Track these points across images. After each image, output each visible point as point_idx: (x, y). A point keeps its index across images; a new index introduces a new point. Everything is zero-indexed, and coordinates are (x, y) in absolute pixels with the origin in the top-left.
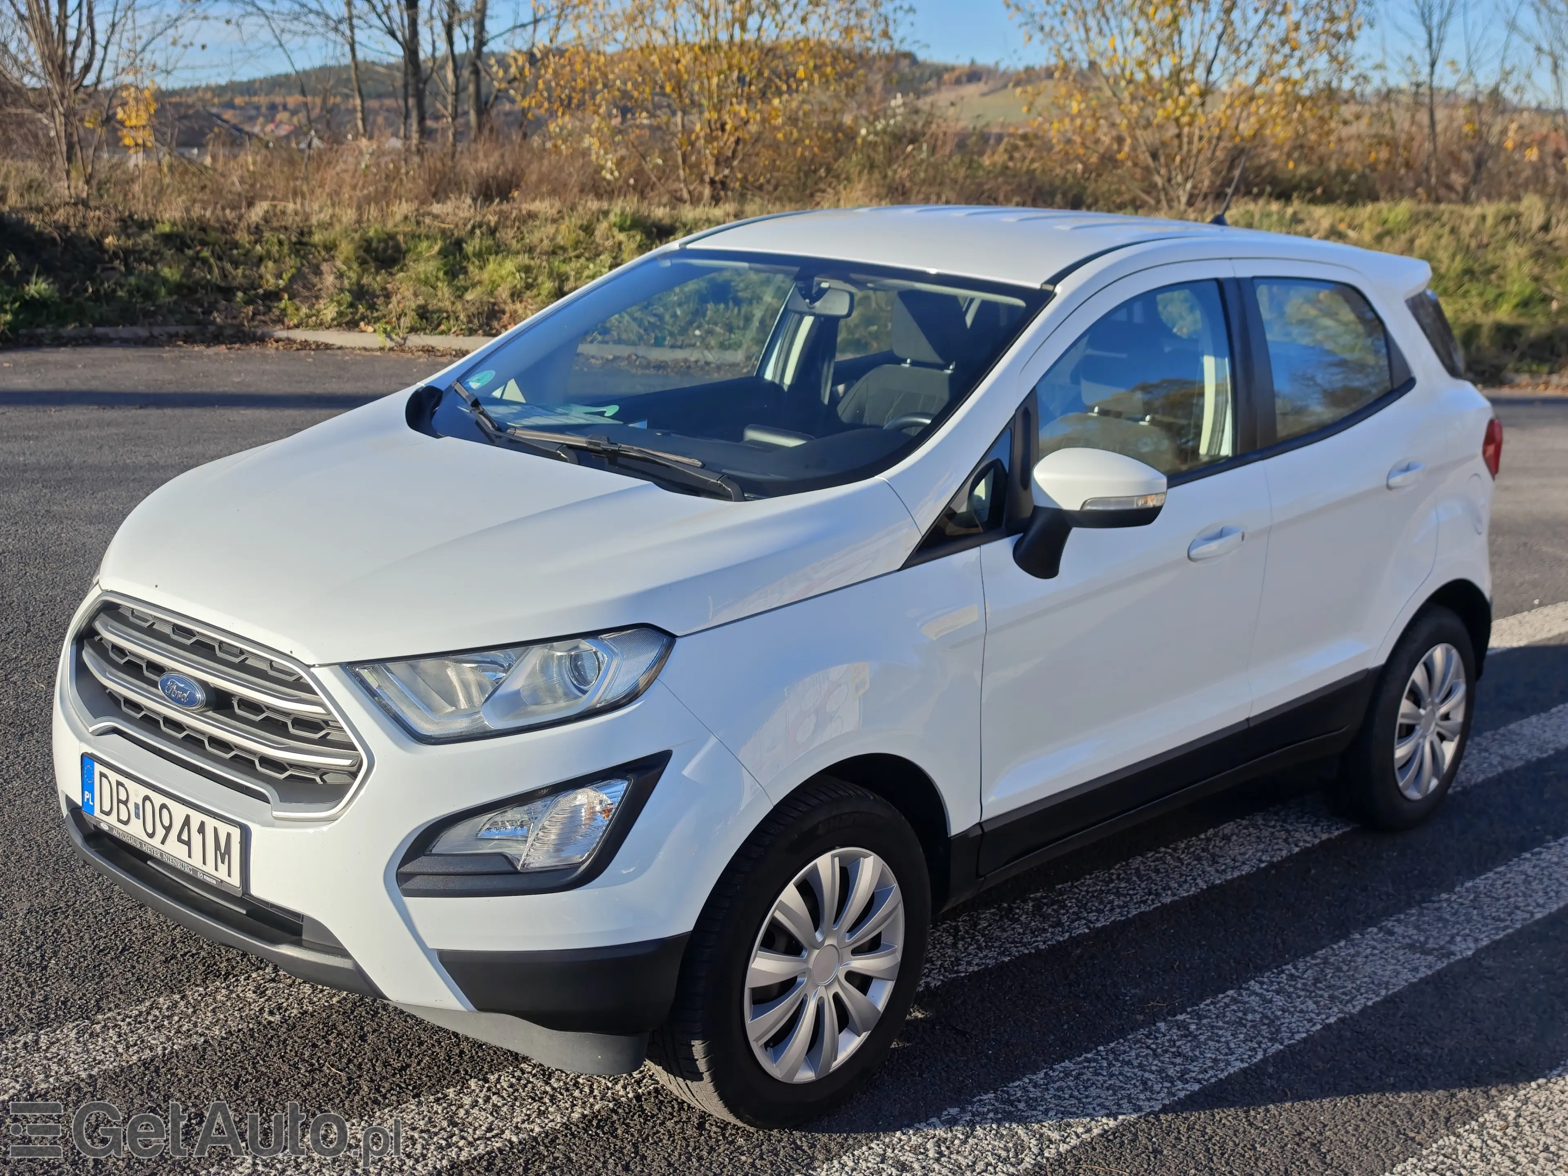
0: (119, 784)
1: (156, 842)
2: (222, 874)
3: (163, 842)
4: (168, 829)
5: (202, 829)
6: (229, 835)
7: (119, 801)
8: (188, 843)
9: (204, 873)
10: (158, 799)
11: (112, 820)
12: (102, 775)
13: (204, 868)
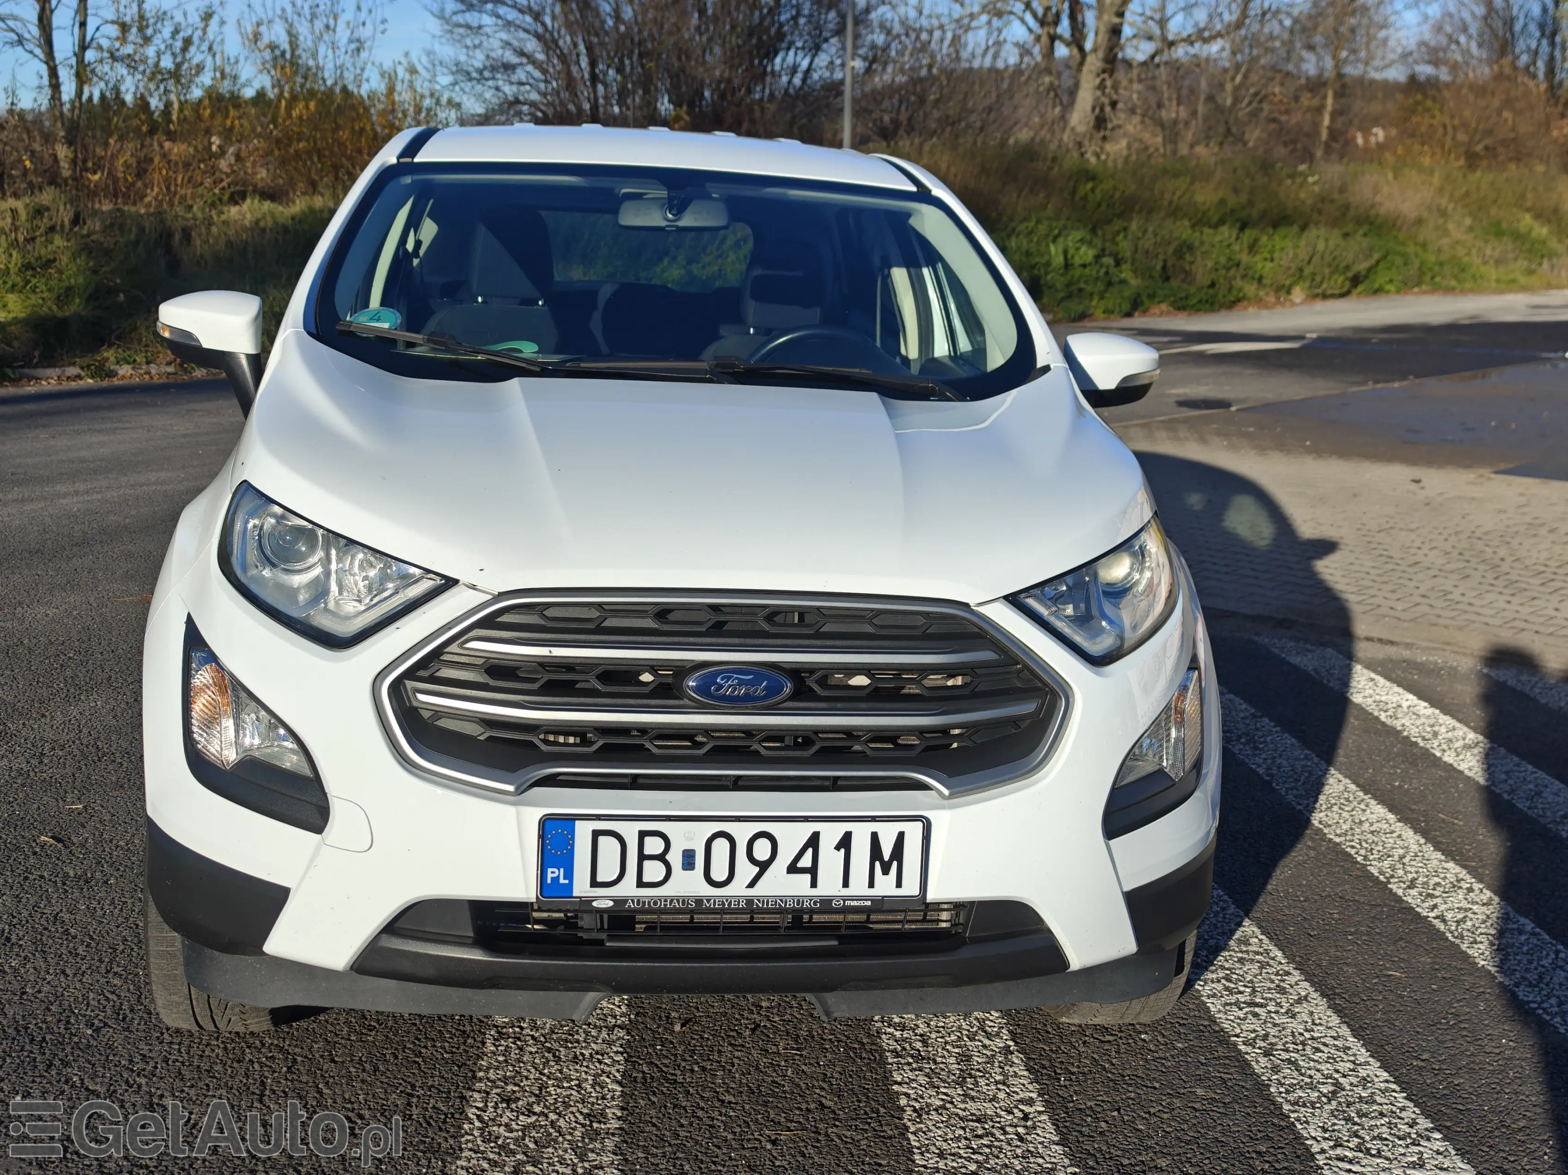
0: (643, 835)
1: (738, 889)
2: (885, 886)
3: (752, 885)
4: (764, 866)
5: (845, 843)
6: (901, 836)
7: (642, 857)
8: (813, 871)
9: (845, 899)
10: (742, 832)
11: (628, 888)
12: (596, 834)
13: (846, 892)
